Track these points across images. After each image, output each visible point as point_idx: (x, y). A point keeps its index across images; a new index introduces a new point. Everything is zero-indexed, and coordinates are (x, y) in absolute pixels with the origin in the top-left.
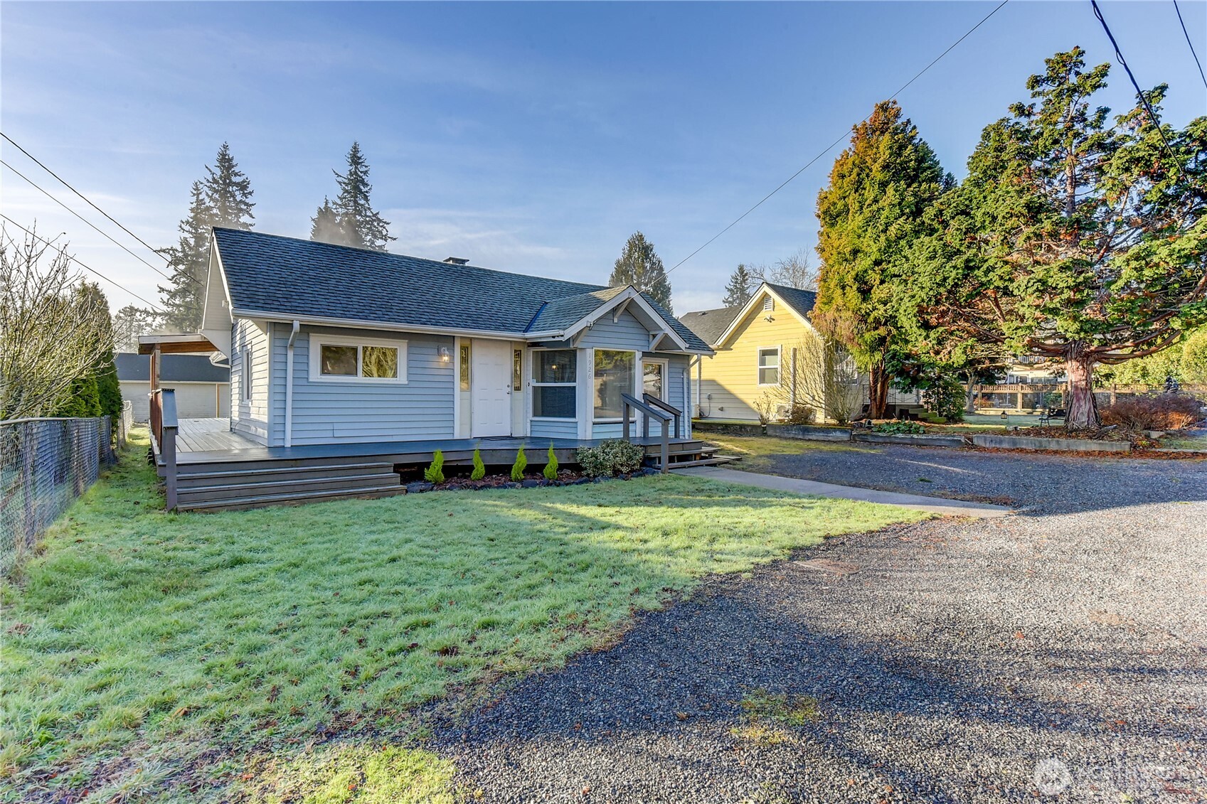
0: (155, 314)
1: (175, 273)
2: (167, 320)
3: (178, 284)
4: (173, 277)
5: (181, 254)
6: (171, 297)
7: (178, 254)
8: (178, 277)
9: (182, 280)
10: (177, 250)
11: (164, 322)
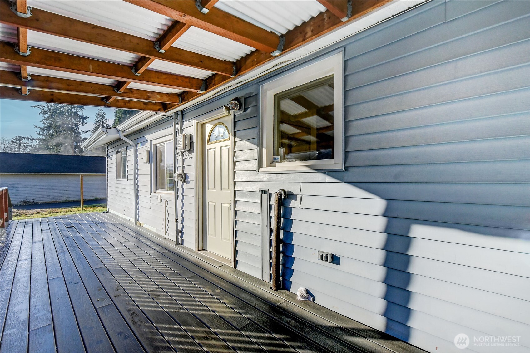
0: (33, 139)
1: (44, 118)
2: (39, 142)
3: (45, 124)
4: (42, 120)
5: (46, 109)
6: (42, 130)
7: (45, 109)
8: (45, 120)
9: (47, 122)
10: (44, 107)
11: (38, 143)
